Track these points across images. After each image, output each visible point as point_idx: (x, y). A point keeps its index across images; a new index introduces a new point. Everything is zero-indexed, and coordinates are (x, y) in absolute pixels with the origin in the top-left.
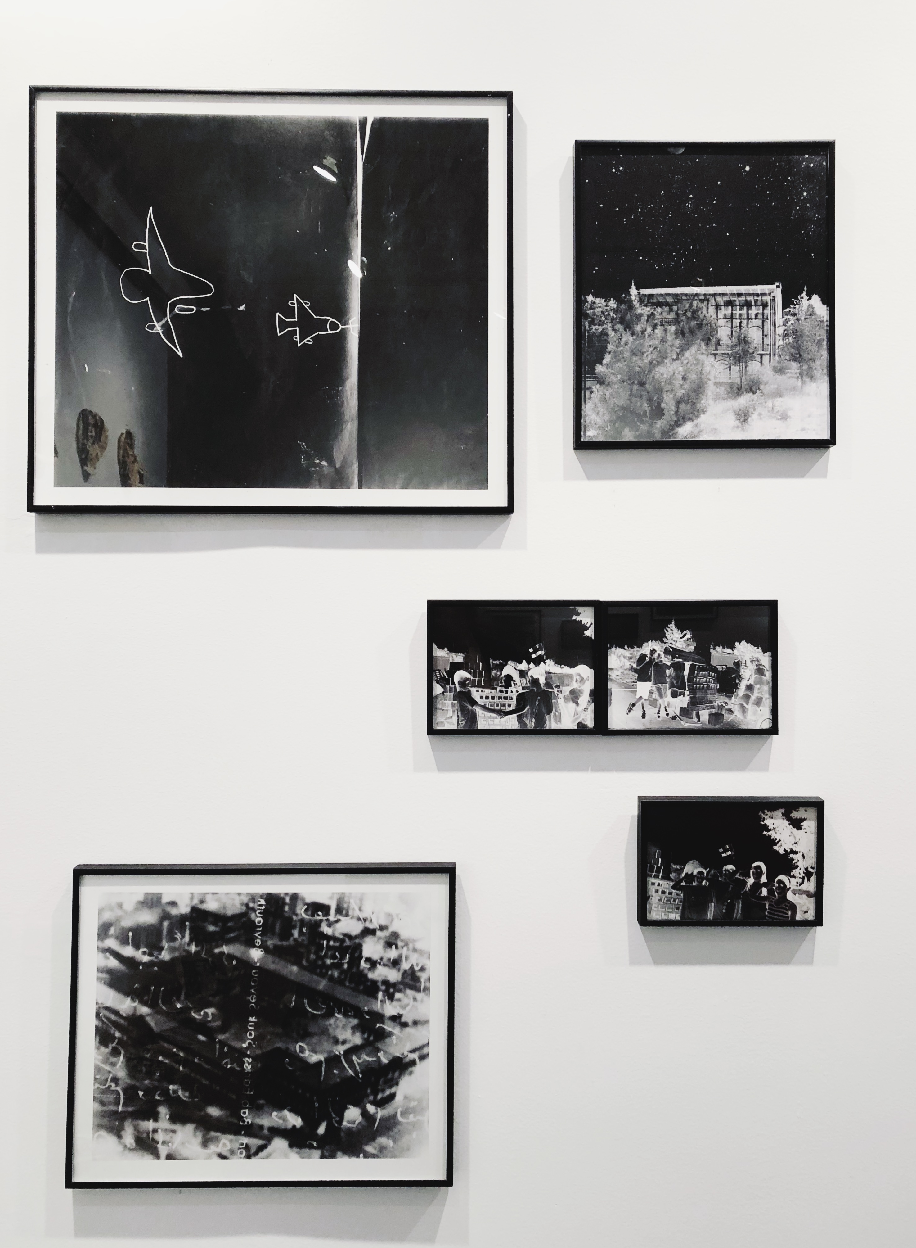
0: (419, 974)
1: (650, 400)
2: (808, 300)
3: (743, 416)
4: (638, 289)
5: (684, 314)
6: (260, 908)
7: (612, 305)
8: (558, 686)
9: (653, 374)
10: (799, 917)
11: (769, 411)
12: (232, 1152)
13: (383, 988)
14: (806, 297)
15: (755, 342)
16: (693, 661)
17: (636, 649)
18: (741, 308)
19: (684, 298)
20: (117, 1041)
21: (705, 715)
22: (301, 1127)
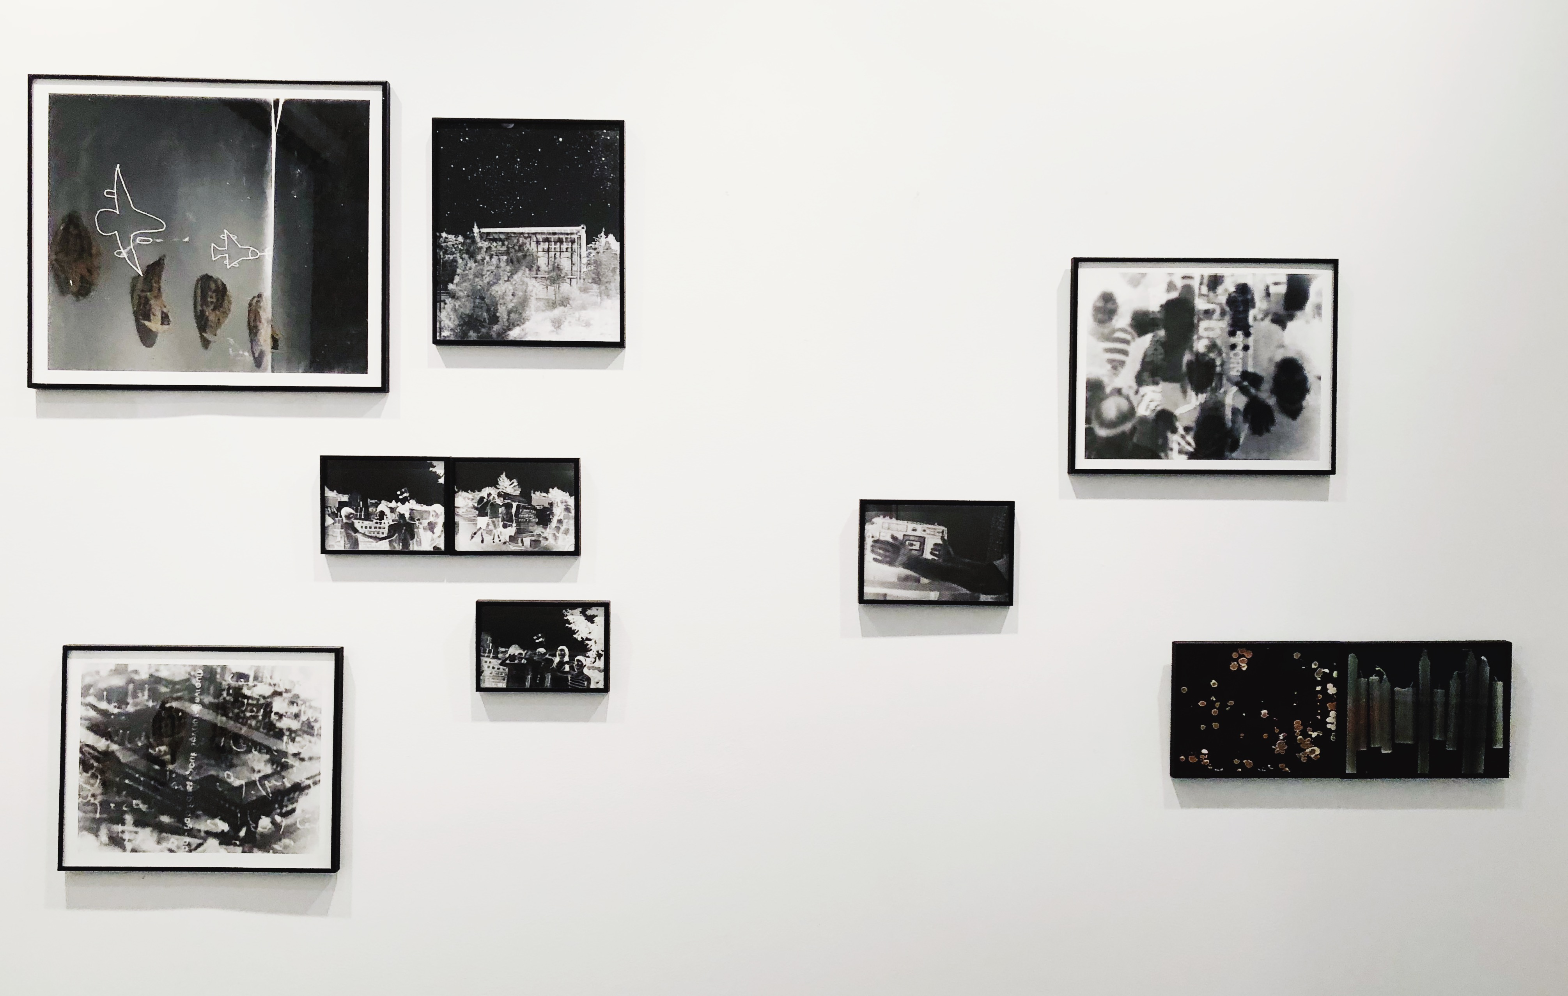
0: (313, 724)
1: (488, 311)
2: (606, 238)
3: (557, 324)
4: (479, 228)
5: (513, 247)
6: (199, 675)
7: (460, 240)
8: (419, 520)
9: (490, 291)
10: (592, 686)
11: (576, 320)
12: (178, 848)
13: (288, 733)
14: (604, 236)
15: (566, 269)
16: (518, 502)
17: (477, 492)
18: (556, 242)
19: (513, 235)
20: (95, 769)
21: (527, 541)
22: (228, 831)
